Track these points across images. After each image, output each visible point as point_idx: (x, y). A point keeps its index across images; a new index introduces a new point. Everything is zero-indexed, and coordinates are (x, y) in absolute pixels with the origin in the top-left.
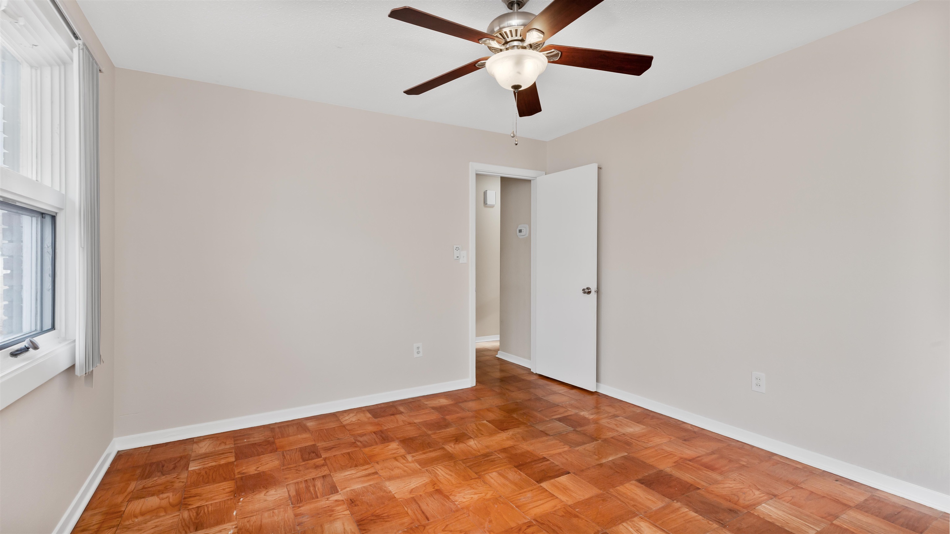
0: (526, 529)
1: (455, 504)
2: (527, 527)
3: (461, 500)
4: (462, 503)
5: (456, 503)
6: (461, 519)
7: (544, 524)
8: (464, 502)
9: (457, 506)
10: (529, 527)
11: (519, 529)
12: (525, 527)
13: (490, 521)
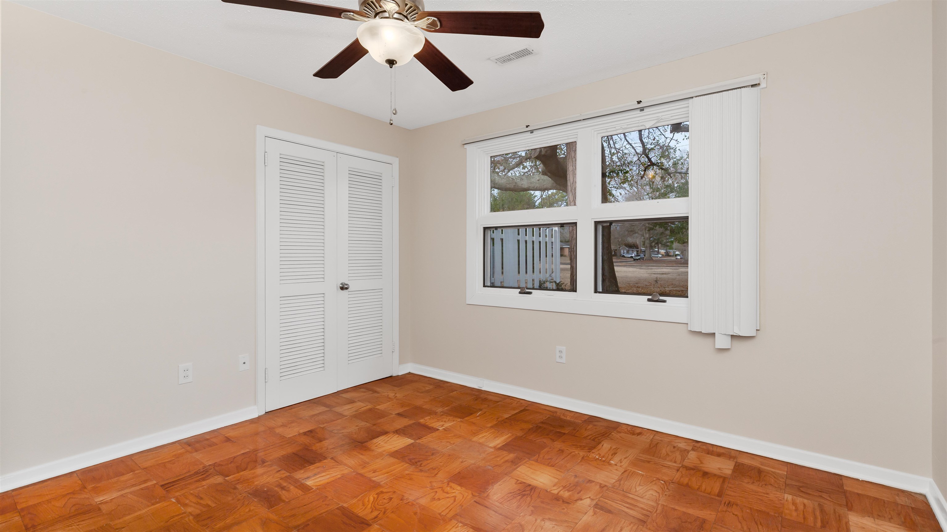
0: (379, 514)
1: (461, 522)
2: (378, 517)
3: (457, 529)
4: (455, 526)
5: (460, 525)
6: (445, 510)
7: (360, 523)
8: (453, 527)
9: (457, 521)
10: (376, 517)
11: (386, 513)
12: (380, 516)
13: (415, 513)
